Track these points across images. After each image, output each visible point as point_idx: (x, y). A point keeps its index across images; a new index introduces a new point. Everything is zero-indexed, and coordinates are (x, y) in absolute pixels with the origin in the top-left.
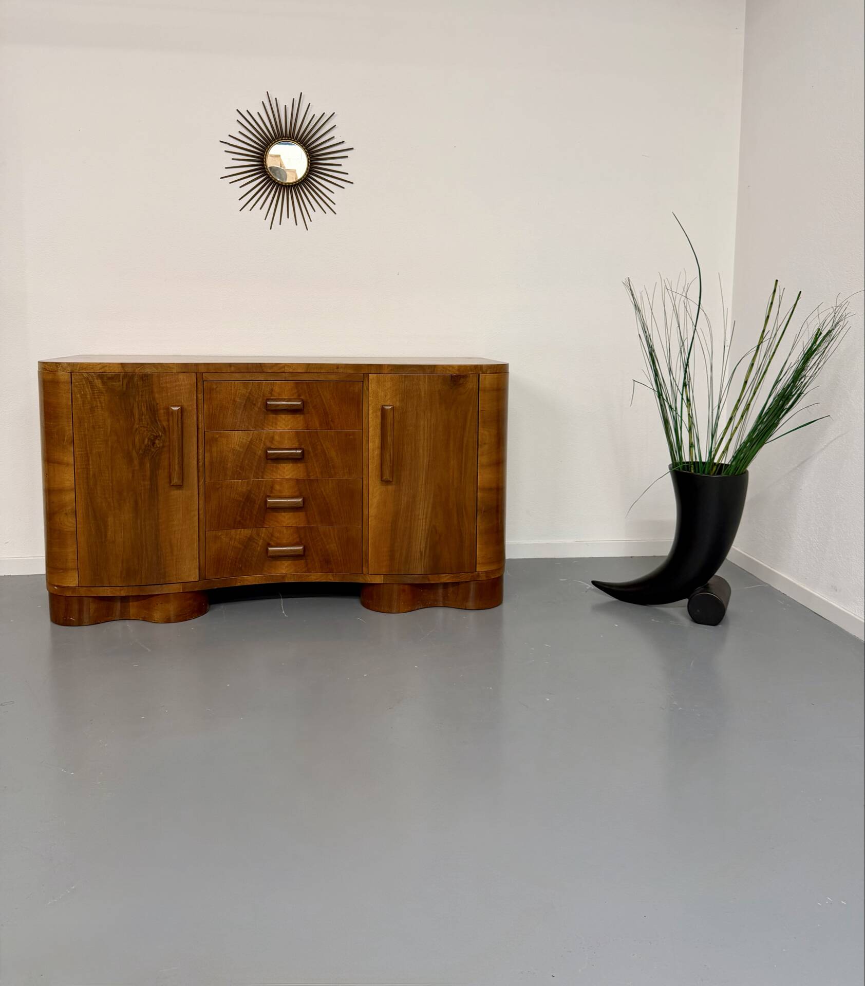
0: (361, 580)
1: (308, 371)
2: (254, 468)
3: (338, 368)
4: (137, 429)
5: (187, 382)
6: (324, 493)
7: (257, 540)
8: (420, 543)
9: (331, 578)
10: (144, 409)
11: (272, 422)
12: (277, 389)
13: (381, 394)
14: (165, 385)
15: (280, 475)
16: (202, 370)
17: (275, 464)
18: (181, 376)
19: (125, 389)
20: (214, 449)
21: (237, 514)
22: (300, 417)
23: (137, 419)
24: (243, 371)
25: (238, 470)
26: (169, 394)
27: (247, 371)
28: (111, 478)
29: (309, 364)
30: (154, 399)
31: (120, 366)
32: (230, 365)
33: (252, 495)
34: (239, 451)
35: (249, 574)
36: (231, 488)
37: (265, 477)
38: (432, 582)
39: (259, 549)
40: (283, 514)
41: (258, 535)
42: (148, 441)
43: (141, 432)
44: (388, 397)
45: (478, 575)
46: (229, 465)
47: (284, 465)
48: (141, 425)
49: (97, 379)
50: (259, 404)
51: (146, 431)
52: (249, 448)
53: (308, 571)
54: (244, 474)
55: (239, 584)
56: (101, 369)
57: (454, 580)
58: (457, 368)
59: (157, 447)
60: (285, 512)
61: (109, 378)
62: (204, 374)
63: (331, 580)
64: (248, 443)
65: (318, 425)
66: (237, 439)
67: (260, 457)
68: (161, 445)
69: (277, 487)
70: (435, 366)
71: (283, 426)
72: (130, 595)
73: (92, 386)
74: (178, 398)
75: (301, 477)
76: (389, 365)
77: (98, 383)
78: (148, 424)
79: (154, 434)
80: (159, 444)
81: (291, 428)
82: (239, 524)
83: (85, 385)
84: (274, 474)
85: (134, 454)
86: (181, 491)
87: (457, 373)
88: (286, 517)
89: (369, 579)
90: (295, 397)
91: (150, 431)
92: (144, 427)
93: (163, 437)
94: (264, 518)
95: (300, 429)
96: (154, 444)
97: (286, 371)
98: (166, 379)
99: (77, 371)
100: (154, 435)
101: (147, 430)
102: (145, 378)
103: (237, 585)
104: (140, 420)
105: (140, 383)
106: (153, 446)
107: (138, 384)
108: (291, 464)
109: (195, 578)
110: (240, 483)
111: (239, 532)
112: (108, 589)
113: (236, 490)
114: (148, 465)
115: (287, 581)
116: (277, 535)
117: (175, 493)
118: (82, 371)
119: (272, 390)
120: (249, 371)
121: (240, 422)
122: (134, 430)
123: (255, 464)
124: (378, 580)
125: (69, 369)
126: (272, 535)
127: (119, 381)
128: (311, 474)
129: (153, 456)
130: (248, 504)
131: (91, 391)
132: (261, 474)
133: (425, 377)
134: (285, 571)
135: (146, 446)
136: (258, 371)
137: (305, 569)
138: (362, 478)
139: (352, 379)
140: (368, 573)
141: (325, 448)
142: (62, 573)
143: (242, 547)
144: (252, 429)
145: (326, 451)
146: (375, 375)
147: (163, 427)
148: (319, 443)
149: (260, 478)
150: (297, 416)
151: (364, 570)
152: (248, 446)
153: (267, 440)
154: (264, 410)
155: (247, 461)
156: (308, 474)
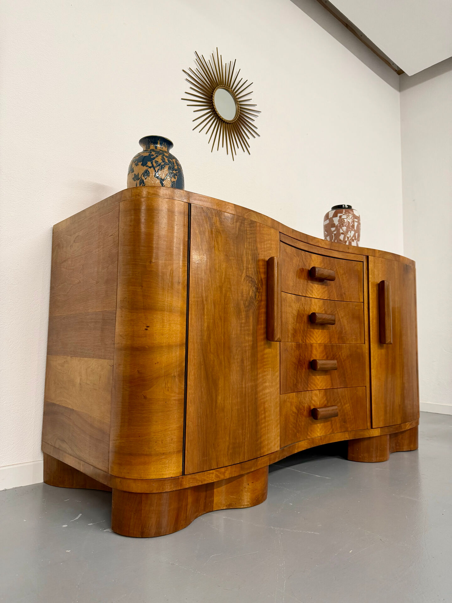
0: (367, 434)
3: (348, 248)
4: (245, 279)
6: (341, 357)
7: (304, 404)
8: (398, 399)
10: (250, 257)
11: (311, 290)
13: (376, 273)
14: (263, 237)
15: (315, 340)
16: (282, 230)
17: (312, 329)
18: (272, 231)
19: (237, 232)
21: (294, 377)
22: (325, 288)
23: (245, 268)
25: (295, 332)
26: (266, 246)
27: (300, 239)
28: (223, 333)
30: (257, 249)
32: (293, 231)
33: (302, 358)
35: (300, 440)
37: (307, 341)
38: (402, 430)
39: (306, 412)
40: (318, 377)
41: (304, 399)
42: (252, 293)
43: (247, 282)
46: (290, 327)
47: (316, 330)
48: (248, 275)
49: (216, 216)
50: (304, 272)
51: (251, 282)
52: (299, 313)
53: (333, 432)
54: (297, 337)
56: (218, 205)
59: (257, 300)
61: (226, 218)
62: (281, 234)
63: (347, 438)
65: (336, 296)
69: (314, 351)
70: (399, 256)
71: (316, 295)
73: (211, 224)
74: (270, 251)
75: (326, 342)
76: (379, 251)
77: (216, 221)
78: (252, 274)
80: (258, 297)
81: (321, 297)
82: (295, 388)
83: (204, 221)
84: (312, 339)
85: (242, 306)
87: (407, 263)
88: (320, 380)
89: (372, 433)
91: (254, 282)
92: (250, 277)
93: (261, 291)
94: (308, 382)
95: (325, 299)
96: (256, 296)
98: (264, 230)
99: (196, 202)
100: (256, 287)
102: (251, 225)
103: (296, 452)
104: (247, 268)
105: (248, 229)
106: (255, 299)
108: (321, 330)
109: (277, 447)
111: (294, 396)
114: (251, 319)
115: (321, 444)
116: (314, 397)
117: (267, 351)
118: (201, 204)
119: (311, 261)
120: (302, 240)
123: (302, 328)
124: (376, 433)
125: (188, 200)
126: (312, 398)
127: (234, 223)
128: (332, 340)
129: (255, 309)
130: (300, 367)
131: (209, 228)
132: (305, 338)
133: (396, 262)
134: (319, 434)
135: (250, 298)
137: (331, 430)
138: (365, 343)
139: (357, 259)
140: (372, 428)
141: (340, 316)
142: (164, 460)
143: (297, 412)
144: (300, 294)
145: (341, 320)
146: (372, 257)
147: (262, 280)
148: (336, 312)
149: (305, 342)
150: (324, 286)
151: (369, 425)
152: (298, 311)
153: (308, 306)
154: (306, 278)
155: (298, 325)
156: (330, 339)
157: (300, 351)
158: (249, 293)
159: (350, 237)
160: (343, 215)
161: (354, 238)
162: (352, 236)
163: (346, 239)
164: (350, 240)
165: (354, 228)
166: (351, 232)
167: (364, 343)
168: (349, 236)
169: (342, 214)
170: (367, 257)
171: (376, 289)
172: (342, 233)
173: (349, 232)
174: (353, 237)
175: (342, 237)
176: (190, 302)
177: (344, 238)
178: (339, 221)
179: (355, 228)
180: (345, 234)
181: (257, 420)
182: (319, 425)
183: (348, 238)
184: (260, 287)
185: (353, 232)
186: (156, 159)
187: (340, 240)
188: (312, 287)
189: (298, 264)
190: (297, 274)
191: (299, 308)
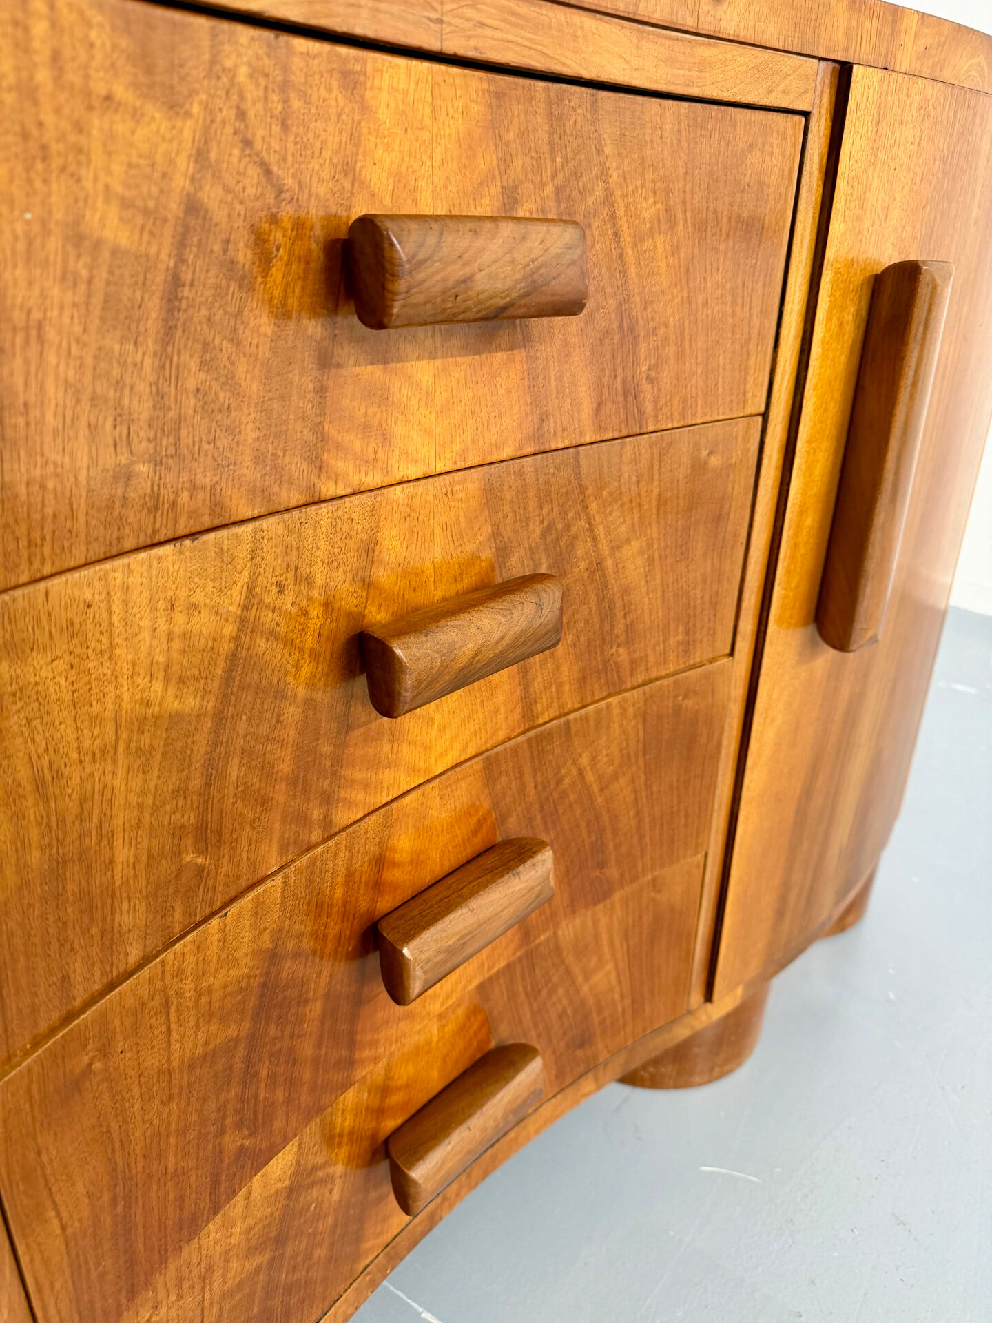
2: (280, 794)
15: (411, 774)
17: (391, 720)
21: (222, 1131)
25: (186, 861)
34: (175, 719)
36: (166, 1004)
37: (342, 817)
39: (336, 1195)
41: (326, 1136)
46: (123, 854)
54: (226, 869)
64: (229, 630)
65: (587, 411)
67: (309, 703)
69: (404, 844)
81: (464, 450)
84: (387, 776)
89: (705, 1018)
95: (507, 452)
113: (199, 994)
121: (157, 462)
123: (285, 760)
124: (727, 1005)
128: (538, 708)
132: (316, 813)
138: (732, 653)
139: (770, 92)
140: (709, 998)
141: (604, 546)
145: (609, 563)
146: (875, 75)
148: (583, 523)
149: (315, 836)
150: (500, 356)
151: (696, 996)
152: (233, 657)
153: (340, 575)
154: (314, 328)
155: (234, 771)
156: (528, 704)
157: (266, 941)
167: (728, 651)
170: (843, 73)
171: (858, 310)
188: (382, 398)
189: (174, 207)
190: (168, 331)
191: (237, 639)
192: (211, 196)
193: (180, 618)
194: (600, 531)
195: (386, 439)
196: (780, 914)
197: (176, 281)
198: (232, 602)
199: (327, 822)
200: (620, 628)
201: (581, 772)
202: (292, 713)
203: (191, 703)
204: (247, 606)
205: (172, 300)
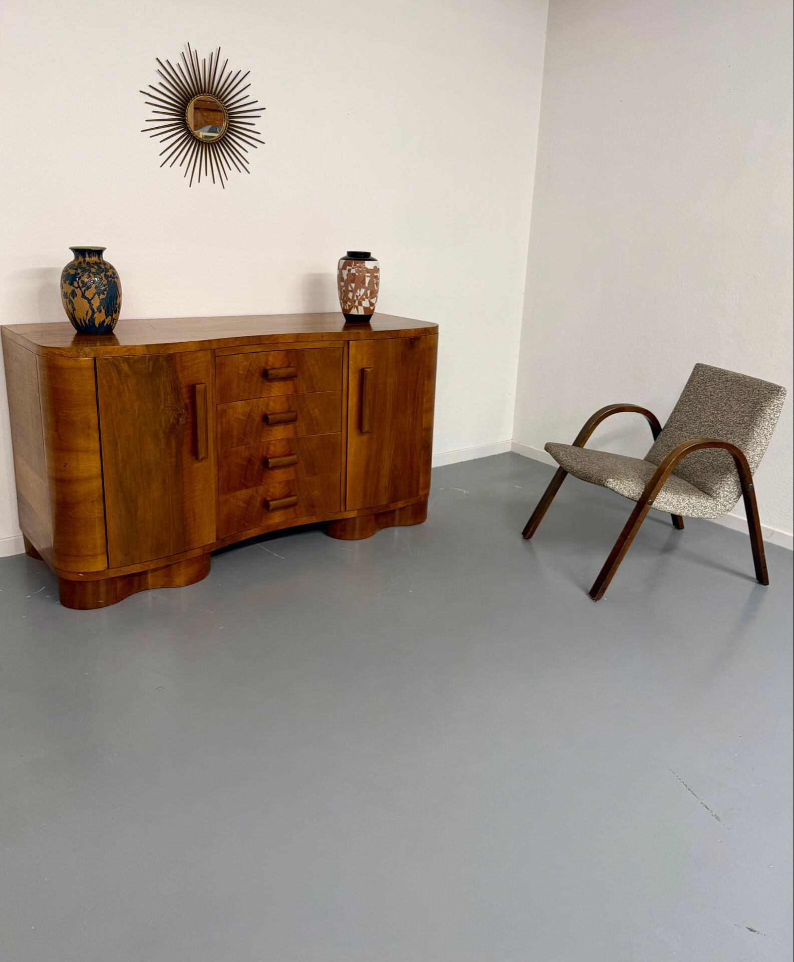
0: (339, 517)
1: (298, 341)
2: (254, 433)
3: (322, 336)
4: (163, 409)
5: (203, 358)
6: (310, 449)
7: (256, 497)
8: (385, 481)
9: (315, 520)
10: (169, 389)
11: (268, 390)
12: (271, 359)
13: (359, 358)
14: (186, 364)
15: (274, 437)
16: (215, 346)
17: (270, 428)
18: (200, 354)
19: (151, 370)
20: (224, 421)
21: (241, 477)
22: (290, 383)
23: (162, 400)
24: (245, 344)
25: (242, 437)
26: (190, 372)
27: (249, 344)
28: (140, 461)
29: (298, 334)
30: (178, 378)
31: (145, 348)
32: (236, 339)
33: (253, 458)
34: (243, 420)
35: (251, 528)
36: (237, 454)
37: (262, 440)
38: (392, 509)
39: (258, 505)
40: (277, 471)
41: (257, 492)
42: (173, 420)
43: (167, 412)
44: (365, 360)
45: (420, 498)
46: (235, 433)
47: (276, 427)
48: (167, 405)
49: (124, 363)
50: (257, 374)
51: (171, 411)
52: (249, 416)
53: (296, 517)
54: (246, 440)
55: (243, 538)
56: (126, 352)
57: (406, 505)
58: (413, 331)
59: (181, 425)
60: (278, 469)
61: (135, 361)
62: (216, 350)
65: (304, 389)
66: (239, 408)
67: (258, 422)
68: (184, 422)
69: (272, 448)
70: (399, 330)
71: (276, 392)
72: (159, 566)
73: (119, 372)
74: (198, 375)
75: (291, 436)
77: (125, 367)
78: (172, 403)
79: (178, 412)
80: (182, 422)
81: (283, 393)
82: (242, 486)
83: (111, 370)
84: (270, 437)
85: (161, 434)
86: (201, 464)
87: (413, 335)
88: (279, 473)
89: (345, 515)
90: (286, 364)
91: (175, 410)
92: (170, 407)
93: (186, 415)
94: (262, 477)
95: (290, 394)
96: (178, 421)
97: (279, 342)
98: (187, 358)
99: (101, 355)
100: (178, 414)
101: (172, 409)
102: (170, 358)
103: (243, 539)
104: (166, 400)
105: (165, 364)
106: (178, 424)
107: (163, 365)
108: (283, 426)
109: (213, 540)
110: (243, 449)
111: (242, 493)
112: (137, 566)
113: (241, 455)
114: (174, 443)
115: (280, 529)
116: (271, 490)
117: (197, 465)
118: (106, 356)
119: (267, 360)
120: (251, 344)
121: (243, 393)
122: (161, 410)
123: (254, 430)
124: (352, 514)
125: (93, 355)
126: (268, 491)
127: (145, 363)
128: (298, 434)
129: (178, 434)
130: (250, 467)
131: (117, 375)
132: (258, 438)
133: (392, 341)
134: (277, 519)
135: (171, 425)
136: (257, 343)
137: (294, 515)
139: (334, 345)
140: (346, 510)
141: (310, 409)
142: (90, 560)
143: (245, 506)
144: (252, 398)
145: (311, 411)
146: (355, 342)
147: (186, 405)
148: (305, 405)
149: (258, 441)
150: (288, 382)
151: (343, 508)
152: (249, 414)
153: (263, 407)
154: (261, 379)
155: (248, 428)
156: (296, 433)
157: (250, 452)
158: (169, 421)
159: (360, 295)
160: (353, 268)
161: (364, 297)
162: (361, 295)
163: (355, 299)
164: (360, 299)
165: (365, 284)
166: (360, 290)
167: (340, 431)
168: (358, 295)
169: (351, 268)
170: (348, 342)
171: (358, 375)
172: (351, 291)
173: (359, 290)
174: (363, 295)
175: (350, 295)
176: (102, 441)
177: (353, 297)
178: (347, 275)
179: (367, 285)
180: (354, 291)
181: (185, 524)
182: (277, 513)
183: (357, 297)
184: (184, 412)
185: (363, 291)
186: (82, 279)
187: (349, 299)
188: (271, 387)
189: (247, 369)
190: (245, 380)
191: (250, 412)
192: (251, 368)
193: (243, 409)
194: (309, 406)
195: (271, 391)
196: (365, 495)
197: (246, 376)
198: (250, 408)
199: (260, 440)
200: (315, 423)
201: (308, 447)
202: (256, 423)
203: (244, 418)
204: (251, 408)
205: (246, 377)
